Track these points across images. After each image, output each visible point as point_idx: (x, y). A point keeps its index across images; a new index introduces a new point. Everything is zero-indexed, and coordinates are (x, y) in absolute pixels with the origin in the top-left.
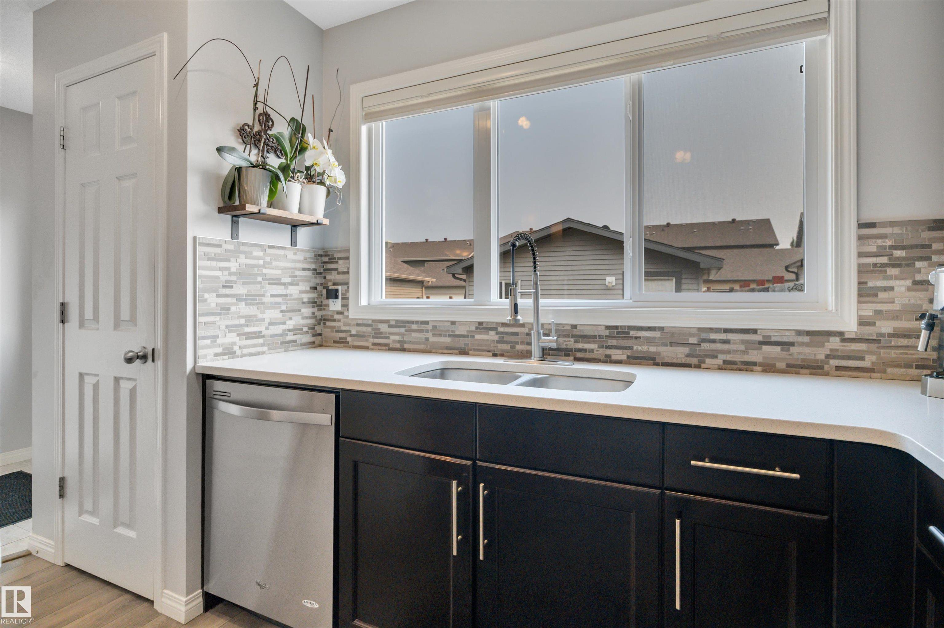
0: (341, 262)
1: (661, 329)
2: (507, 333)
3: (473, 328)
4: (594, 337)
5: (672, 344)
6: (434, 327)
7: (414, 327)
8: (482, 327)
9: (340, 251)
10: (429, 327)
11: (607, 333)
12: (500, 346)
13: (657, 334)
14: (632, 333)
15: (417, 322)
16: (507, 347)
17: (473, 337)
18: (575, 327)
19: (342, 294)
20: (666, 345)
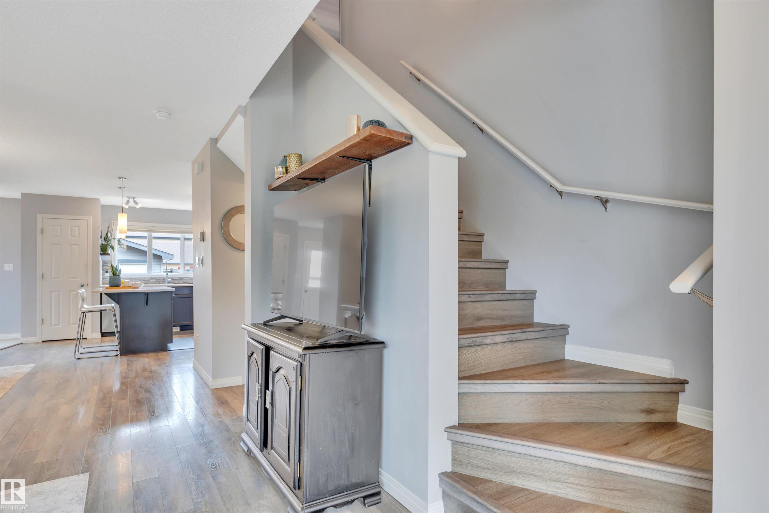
0: (108, 264)
1: (188, 278)
2: (158, 280)
3: (149, 279)
4: (176, 279)
5: (190, 280)
6: (139, 279)
7: (133, 279)
8: (152, 278)
9: (108, 261)
10: (138, 279)
11: (179, 279)
12: (156, 282)
13: (188, 279)
14: (184, 279)
15: (134, 278)
16: (158, 282)
17: (149, 281)
18: (173, 278)
19: (109, 272)
20: (189, 280)
